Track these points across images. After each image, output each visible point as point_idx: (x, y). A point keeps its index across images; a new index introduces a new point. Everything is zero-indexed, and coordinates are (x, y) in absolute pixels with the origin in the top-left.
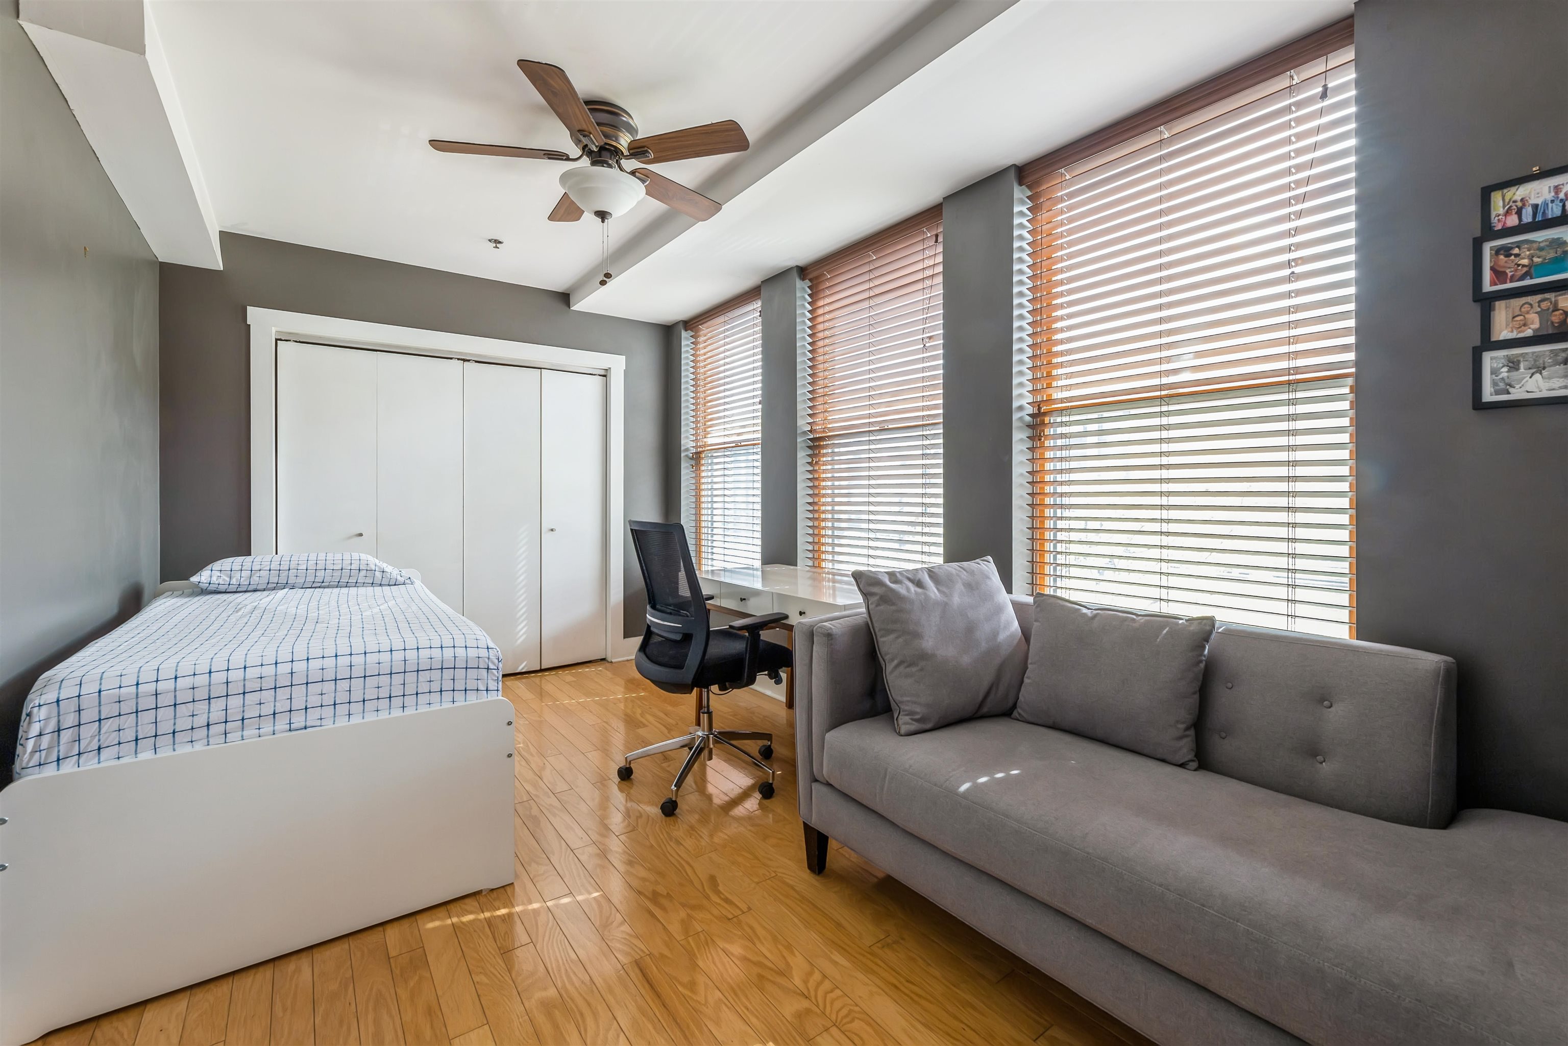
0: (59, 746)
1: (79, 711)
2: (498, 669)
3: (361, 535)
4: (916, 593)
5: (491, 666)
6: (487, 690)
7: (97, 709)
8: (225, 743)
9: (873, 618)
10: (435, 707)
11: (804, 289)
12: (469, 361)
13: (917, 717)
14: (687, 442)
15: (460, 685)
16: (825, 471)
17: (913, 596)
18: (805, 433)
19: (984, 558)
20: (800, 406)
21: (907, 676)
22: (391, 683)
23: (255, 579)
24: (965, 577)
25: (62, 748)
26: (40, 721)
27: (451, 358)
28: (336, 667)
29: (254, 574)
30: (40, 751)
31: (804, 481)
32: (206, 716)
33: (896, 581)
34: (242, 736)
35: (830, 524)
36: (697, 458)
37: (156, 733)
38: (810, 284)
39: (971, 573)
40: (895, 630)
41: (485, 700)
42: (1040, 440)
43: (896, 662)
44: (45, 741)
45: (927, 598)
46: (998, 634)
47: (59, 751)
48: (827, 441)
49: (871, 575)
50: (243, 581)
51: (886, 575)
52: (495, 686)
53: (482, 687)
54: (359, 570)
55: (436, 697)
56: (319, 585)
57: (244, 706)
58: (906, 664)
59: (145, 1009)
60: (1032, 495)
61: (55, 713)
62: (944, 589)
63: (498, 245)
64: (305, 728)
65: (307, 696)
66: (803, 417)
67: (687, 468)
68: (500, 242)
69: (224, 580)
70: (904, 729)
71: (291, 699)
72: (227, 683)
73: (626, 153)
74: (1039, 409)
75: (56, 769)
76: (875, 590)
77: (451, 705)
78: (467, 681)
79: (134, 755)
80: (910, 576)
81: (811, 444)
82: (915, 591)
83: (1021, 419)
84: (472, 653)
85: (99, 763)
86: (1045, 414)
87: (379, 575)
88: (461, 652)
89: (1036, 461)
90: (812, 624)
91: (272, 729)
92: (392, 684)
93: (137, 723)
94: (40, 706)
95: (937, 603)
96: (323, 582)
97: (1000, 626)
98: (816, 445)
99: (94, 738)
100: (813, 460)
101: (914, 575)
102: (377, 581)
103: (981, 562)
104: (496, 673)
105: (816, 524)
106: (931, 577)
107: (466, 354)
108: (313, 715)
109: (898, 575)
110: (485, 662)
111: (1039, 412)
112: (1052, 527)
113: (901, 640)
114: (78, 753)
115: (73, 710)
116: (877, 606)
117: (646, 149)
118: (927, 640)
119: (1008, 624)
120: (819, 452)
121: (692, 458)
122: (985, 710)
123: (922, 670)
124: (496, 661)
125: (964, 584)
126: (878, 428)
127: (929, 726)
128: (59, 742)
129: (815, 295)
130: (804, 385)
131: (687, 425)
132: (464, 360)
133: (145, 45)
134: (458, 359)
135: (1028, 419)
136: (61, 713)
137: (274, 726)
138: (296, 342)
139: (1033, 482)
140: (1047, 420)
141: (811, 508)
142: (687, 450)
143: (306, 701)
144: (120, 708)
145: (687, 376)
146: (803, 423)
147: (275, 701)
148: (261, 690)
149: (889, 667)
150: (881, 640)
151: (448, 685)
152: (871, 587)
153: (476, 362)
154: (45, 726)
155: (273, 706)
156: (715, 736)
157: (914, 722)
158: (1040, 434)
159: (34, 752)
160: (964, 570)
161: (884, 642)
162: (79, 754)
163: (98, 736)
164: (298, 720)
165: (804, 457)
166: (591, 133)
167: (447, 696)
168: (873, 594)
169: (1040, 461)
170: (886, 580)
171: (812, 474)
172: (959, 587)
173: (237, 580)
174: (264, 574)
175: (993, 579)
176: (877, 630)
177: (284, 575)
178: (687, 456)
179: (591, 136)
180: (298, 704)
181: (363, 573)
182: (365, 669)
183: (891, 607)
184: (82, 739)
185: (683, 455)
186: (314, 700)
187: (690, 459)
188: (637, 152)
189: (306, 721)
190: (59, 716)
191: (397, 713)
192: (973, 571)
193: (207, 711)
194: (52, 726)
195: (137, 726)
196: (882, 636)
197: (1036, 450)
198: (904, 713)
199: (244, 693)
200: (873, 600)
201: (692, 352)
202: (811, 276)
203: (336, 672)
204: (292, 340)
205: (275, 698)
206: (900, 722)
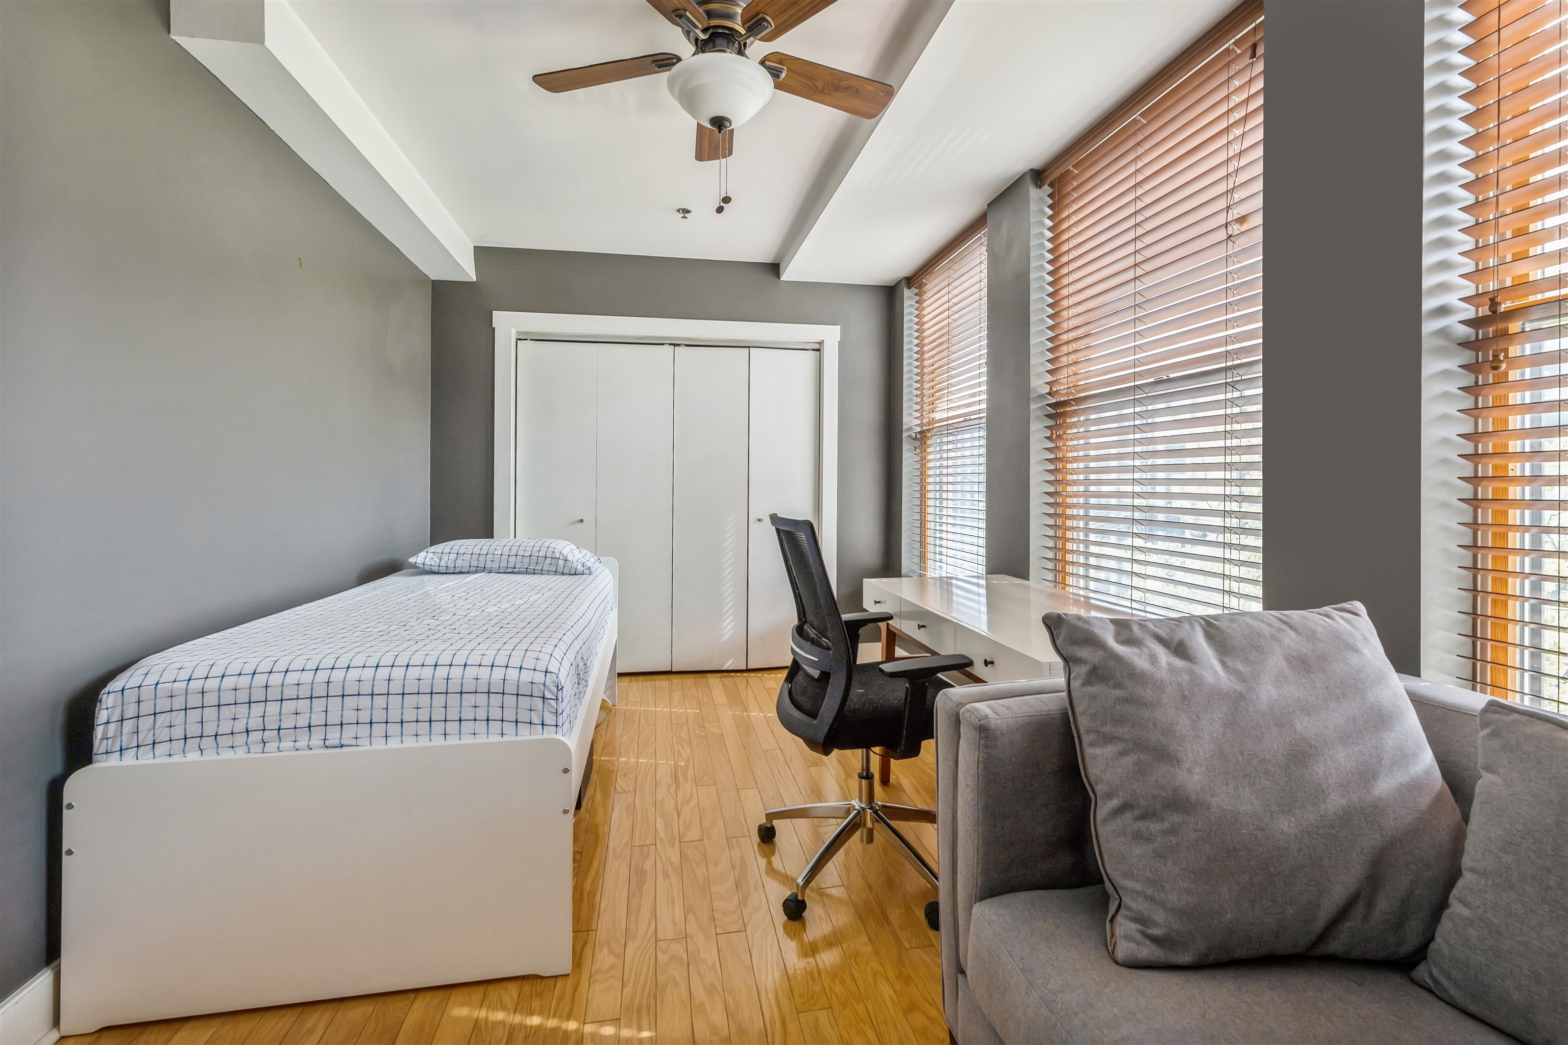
0: (121, 736)
1: (139, 702)
2: (557, 699)
3: (582, 521)
4: (1172, 669)
5: (548, 695)
6: (543, 725)
7: (152, 702)
8: (263, 752)
9: (1076, 706)
10: (481, 739)
11: (1041, 200)
12: (679, 345)
13: (1156, 932)
14: (910, 420)
15: (510, 715)
16: (1075, 448)
17: (1163, 674)
18: (1042, 397)
19: (1345, 605)
20: (1034, 361)
21: (1138, 836)
22: (431, 705)
23: (459, 563)
24: (1292, 644)
25: (124, 737)
26: (107, 709)
27: (663, 344)
28: (374, 680)
29: (460, 557)
30: (107, 739)
31: (1040, 462)
32: (245, 721)
33: (1130, 641)
34: (278, 748)
35: (1081, 524)
36: (922, 438)
37: (202, 734)
38: (1050, 190)
39: (1311, 636)
40: (1118, 738)
41: (540, 737)
42: (1495, 368)
43: (1114, 803)
44: (112, 727)
45: (1196, 681)
46: (1375, 776)
47: (121, 741)
48: (1073, 405)
49: (1080, 624)
50: (450, 563)
51: (1111, 627)
52: (553, 720)
53: (536, 720)
54: (545, 557)
55: (481, 726)
56: (510, 570)
57: (280, 715)
58: (1136, 813)
59: (182, 1028)
60: (1474, 480)
61: (120, 703)
62: (1239, 666)
63: (686, 215)
64: (342, 746)
65: (342, 710)
66: (1039, 375)
67: (909, 450)
68: (688, 212)
69: (435, 562)
70: (1124, 950)
71: (326, 711)
72: (266, 687)
73: (743, 31)
74: (1494, 304)
75: (119, 759)
76: (1084, 653)
77: (499, 739)
78: (519, 710)
79: (182, 754)
80: (1160, 632)
81: (1051, 410)
82: (1169, 664)
83: (1443, 333)
84: (526, 676)
85: (154, 758)
86: (1510, 315)
87: (561, 563)
88: (512, 674)
89: (1485, 412)
90: (963, 701)
91: (306, 743)
92: (433, 706)
93: (186, 721)
94: (109, 693)
95: (1217, 694)
96: (515, 568)
97: (1380, 760)
98: (1060, 412)
99: (149, 733)
100: (1052, 434)
101: (1172, 630)
102: (560, 570)
103: (1335, 614)
104: (555, 705)
105: (1059, 522)
106: (1209, 637)
107: (676, 338)
108: (349, 731)
109: (1135, 628)
110: (541, 690)
111: (1494, 312)
112: (1527, 546)
113: (1130, 760)
114: (136, 745)
115: (134, 701)
116: (1084, 684)
117: (761, 15)
118: (1189, 771)
119: (1404, 757)
120: (1064, 422)
121: (916, 439)
122: (1335, 946)
123: (1172, 831)
124: (555, 689)
125: (1289, 659)
126: (1152, 380)
127: (1185, 958)
128: (121, 732)
129: (1057, 203)
130: (1041, 332)
131: (910, 400)
132: (675, 345)
133: (264, 34)
134: (670, 344)
135: (1465, 331)
136: (125, 703)
137: (309, 740)
138: (532, 340)
139: (1476, 454)
140: (1514, 327)
141: (1052, 500)
142: (910, 429)
143: (342, 716)
144: (172, 703)
145: (910, 342)
146: (1039, 383)
147: (311, 712)
148: (298, 699)
149: (1103, 810)
150: (1089, 751)
151: (495, 713)
152: (1076, 648)
153: (687, 345)
154: (112, 713)
155: (308, 718)
156: (876, 812)
157: (1148, 942)
158: (1496, 356)
159: (102, 739)
160: (1291, 627)
161: (1094, 757)
162: (138, 746)
163: (152, 731)
164: (334, 736)
165: (1040, 430)
166: (686, 10)
167: (495, 726)
168: (1079, 661)
169: (1497, 413)
170: (1109, 638)
171: (1052, 453)
172: (1276, 662)
173: (445, 562)
174: (467, 557)
175: (1366, 651)
176: (1082, 730)
177: (482, 558)
178: (910, 436)
179: (688, 13)
180: (333, 718)
181: (548, 561)
182: (404, 685)
183: (1113, 691)
184: (141, 732)
185: (905, 435)
186: (350, 716)
187: (914, 439)
188: (752, 25)
189: (341, 739)
190: (123, 705)
191: (438, 741)
192: (1314, 632)
193: (247, 716)
194: (116, 716)
195: (186, 724)
196: (1092, 745)
197: (1486, 391)
198: (1128, 913)
199: (282, 700)
200: (1081, 671)
201: (917, 312)
202: (1051, 178)
203: (373, 686)
204: (529, 338)
205: (311, 710)
206: (1118, 931)
